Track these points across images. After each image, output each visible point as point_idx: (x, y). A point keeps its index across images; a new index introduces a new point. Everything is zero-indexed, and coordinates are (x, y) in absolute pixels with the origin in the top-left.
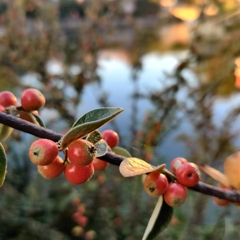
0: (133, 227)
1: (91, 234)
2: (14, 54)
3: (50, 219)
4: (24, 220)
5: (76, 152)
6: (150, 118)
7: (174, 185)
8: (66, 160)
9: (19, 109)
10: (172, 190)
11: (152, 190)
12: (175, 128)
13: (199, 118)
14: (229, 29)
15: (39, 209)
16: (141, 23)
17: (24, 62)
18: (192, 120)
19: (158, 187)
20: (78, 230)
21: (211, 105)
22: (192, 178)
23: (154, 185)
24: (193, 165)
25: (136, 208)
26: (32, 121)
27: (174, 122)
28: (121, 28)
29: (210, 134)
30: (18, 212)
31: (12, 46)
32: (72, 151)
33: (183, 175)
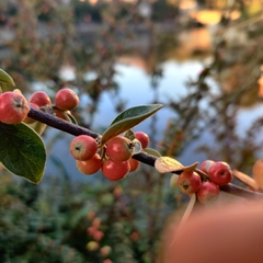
0: (151, 243)
1: (106, 250)
2: (25, 59)
3: (60, 235)
4: (33, 235)
5: (115, 148)
6: (172, 126)
7: (207, 183)
8: (104, 157)
9: (54, 108)
10: (205, 188)
11: (186, 187)
12: (196, 138)
13: (221, 129)
14: (252, 35)
15: (49, 224)
16: (159, 28)
17: (37, 67)
18: (214, 131)
19: (192, 184)
20: (92, 245)
21: (234, 114)
22: (224, 176)
23: (188, 182)
24: (225, 164)
25: (153, 223)
26: (65, 119)
27: (196, 132)
28: (140, 33)
29: (233, 145)
30: (26, 227)
31: (23, 51)
32: (112, 147)
33: (215, 174)
